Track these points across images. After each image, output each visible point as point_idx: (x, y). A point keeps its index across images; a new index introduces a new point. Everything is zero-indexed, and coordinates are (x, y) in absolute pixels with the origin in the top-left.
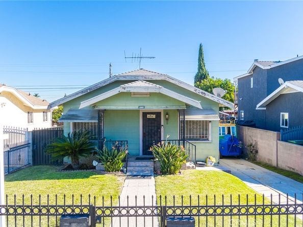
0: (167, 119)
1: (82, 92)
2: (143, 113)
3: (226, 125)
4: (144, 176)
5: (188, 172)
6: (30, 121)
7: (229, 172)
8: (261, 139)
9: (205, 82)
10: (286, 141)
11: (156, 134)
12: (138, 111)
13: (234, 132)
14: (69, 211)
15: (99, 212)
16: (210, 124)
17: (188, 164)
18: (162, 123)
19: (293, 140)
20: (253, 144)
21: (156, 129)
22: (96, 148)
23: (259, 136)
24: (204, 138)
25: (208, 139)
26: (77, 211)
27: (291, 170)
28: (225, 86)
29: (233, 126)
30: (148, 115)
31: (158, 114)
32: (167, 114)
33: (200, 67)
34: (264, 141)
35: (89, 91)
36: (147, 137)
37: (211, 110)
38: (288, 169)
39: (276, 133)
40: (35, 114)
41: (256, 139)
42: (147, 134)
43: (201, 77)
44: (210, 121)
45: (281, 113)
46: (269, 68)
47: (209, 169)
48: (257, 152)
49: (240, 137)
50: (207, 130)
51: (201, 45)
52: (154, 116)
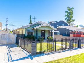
18: (45, 33)
32: (46, 31)
52: (43, 31)
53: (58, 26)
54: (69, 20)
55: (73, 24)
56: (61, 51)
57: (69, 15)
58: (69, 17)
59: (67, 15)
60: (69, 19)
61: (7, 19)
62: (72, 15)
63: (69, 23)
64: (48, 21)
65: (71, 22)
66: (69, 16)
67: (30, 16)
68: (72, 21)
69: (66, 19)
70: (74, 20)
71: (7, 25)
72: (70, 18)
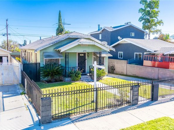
0: (88, 56)
1: (52, 43)
2: (78, 53)
8: (117, 63)
10: (130, 64)
11: (83, 63)
12: (76, 53)
16: (105, 58)
18: (86, 58)
19: (133, 63)
20: (113, 66)
21: (83, 61)
23: (116, 62)
25: (104, 65)
27: (134, 75)
30: (80, 54)
31: (85, 54)
32: (88, 54)
34: (119, 65)
35: (56, 43)
36: (80, 65)
38: (133, 75)
39: (126, 61)
41: (114, 64)
42: (80, 63)
43: (60, 30)
44: (105, 57)
45: (119, 52)
46: (112, 31)
48: (115, 69)
51: (60, 11)
52: (83, 55)
53: (119, 38)
54: (149, 22)
55: (157, 31)
56: (111, 110)
57: (148, 9)
58: (149, 13)
59: (144, 10)
60: (148, 20)
61: (7, 20)
62: (156, 10)
63: (149, 28)
64: (99, 25)
65: (154, 27)
66: (148, 11)
67: (60, 12)
68: (155, 25)
69: (141, 19)
70: (160, 23)
71: (7, 34)
72: (152, 17)
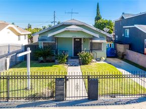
0: (84, 41)
2: (74, 38)
3: (109, 43)
4: (75, 66)
5: (93, 63)
6: (19, 39)
7: (110, 64)
9: (100, 21)
11: (79, 47)
13: (113, 46)
14: (58, 77)
15: (68, 77)
17: (93, 60)
18: (82, 43)
21: (79, 45)
22: (55, 54)
24: (100, 49)
26: (61, 77)
28: (109, 24)
29: (112, 43)
30: (76, 39)
32: (84, 39)
33: (98, 14)
37: (103, 37)
40: (21, 36)
43: (98, 18)
44: (102, 43)
47: (102, 62)
49: (115, 48)
50: (101, 46)
71: (54, 22)
